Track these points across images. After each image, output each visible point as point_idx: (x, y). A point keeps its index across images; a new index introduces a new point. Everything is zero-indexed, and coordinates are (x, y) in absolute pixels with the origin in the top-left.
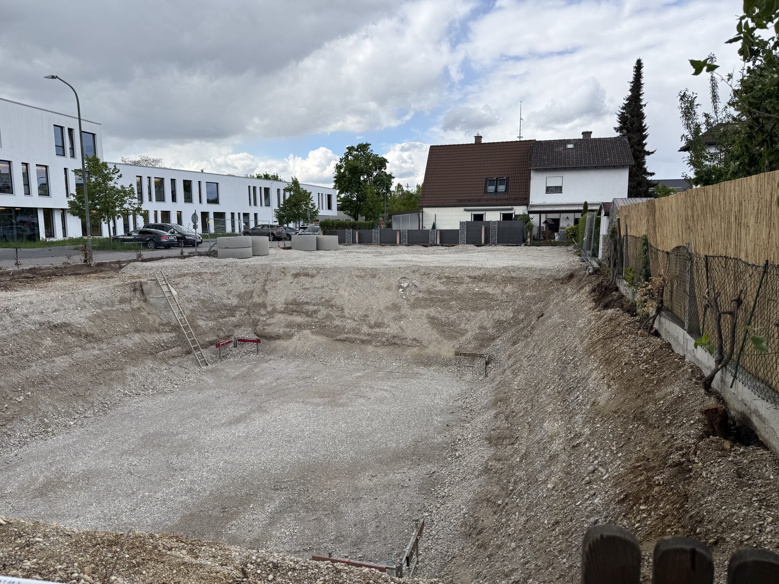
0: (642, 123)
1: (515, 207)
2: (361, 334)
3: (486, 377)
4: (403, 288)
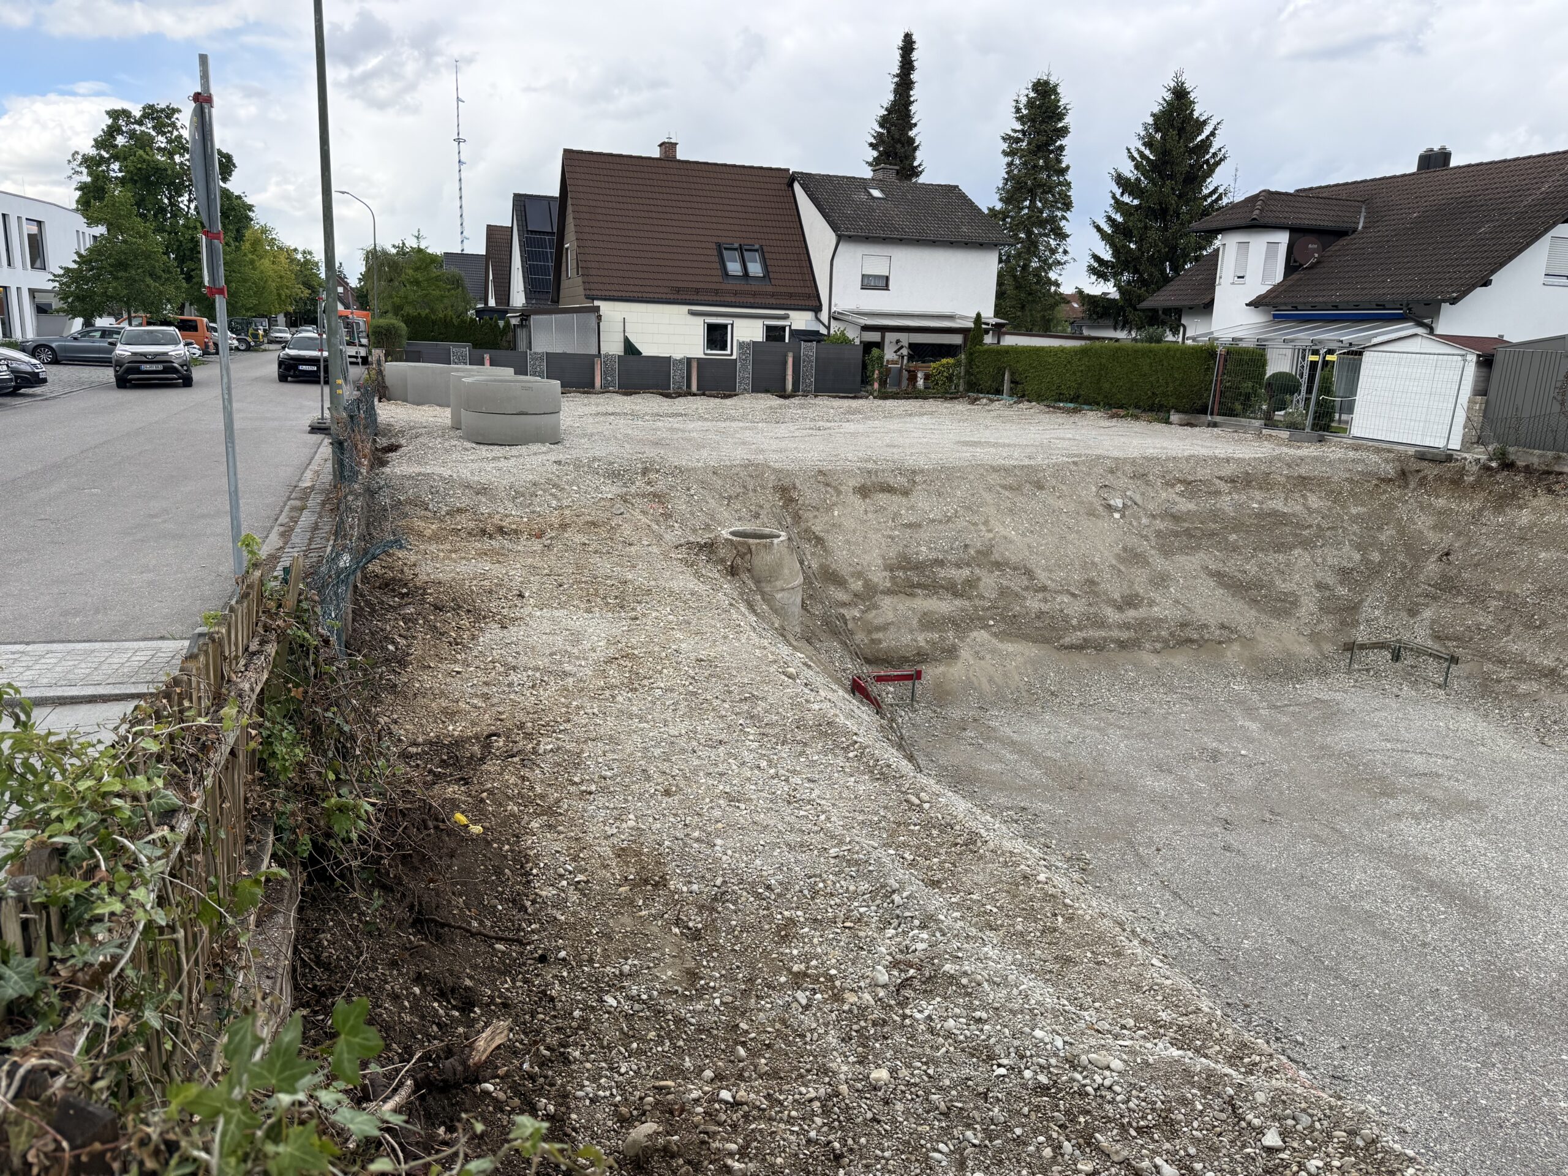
1: (790, 313)
2: (1110, 627)
3: (1440, 686)
4: (1119, 511)
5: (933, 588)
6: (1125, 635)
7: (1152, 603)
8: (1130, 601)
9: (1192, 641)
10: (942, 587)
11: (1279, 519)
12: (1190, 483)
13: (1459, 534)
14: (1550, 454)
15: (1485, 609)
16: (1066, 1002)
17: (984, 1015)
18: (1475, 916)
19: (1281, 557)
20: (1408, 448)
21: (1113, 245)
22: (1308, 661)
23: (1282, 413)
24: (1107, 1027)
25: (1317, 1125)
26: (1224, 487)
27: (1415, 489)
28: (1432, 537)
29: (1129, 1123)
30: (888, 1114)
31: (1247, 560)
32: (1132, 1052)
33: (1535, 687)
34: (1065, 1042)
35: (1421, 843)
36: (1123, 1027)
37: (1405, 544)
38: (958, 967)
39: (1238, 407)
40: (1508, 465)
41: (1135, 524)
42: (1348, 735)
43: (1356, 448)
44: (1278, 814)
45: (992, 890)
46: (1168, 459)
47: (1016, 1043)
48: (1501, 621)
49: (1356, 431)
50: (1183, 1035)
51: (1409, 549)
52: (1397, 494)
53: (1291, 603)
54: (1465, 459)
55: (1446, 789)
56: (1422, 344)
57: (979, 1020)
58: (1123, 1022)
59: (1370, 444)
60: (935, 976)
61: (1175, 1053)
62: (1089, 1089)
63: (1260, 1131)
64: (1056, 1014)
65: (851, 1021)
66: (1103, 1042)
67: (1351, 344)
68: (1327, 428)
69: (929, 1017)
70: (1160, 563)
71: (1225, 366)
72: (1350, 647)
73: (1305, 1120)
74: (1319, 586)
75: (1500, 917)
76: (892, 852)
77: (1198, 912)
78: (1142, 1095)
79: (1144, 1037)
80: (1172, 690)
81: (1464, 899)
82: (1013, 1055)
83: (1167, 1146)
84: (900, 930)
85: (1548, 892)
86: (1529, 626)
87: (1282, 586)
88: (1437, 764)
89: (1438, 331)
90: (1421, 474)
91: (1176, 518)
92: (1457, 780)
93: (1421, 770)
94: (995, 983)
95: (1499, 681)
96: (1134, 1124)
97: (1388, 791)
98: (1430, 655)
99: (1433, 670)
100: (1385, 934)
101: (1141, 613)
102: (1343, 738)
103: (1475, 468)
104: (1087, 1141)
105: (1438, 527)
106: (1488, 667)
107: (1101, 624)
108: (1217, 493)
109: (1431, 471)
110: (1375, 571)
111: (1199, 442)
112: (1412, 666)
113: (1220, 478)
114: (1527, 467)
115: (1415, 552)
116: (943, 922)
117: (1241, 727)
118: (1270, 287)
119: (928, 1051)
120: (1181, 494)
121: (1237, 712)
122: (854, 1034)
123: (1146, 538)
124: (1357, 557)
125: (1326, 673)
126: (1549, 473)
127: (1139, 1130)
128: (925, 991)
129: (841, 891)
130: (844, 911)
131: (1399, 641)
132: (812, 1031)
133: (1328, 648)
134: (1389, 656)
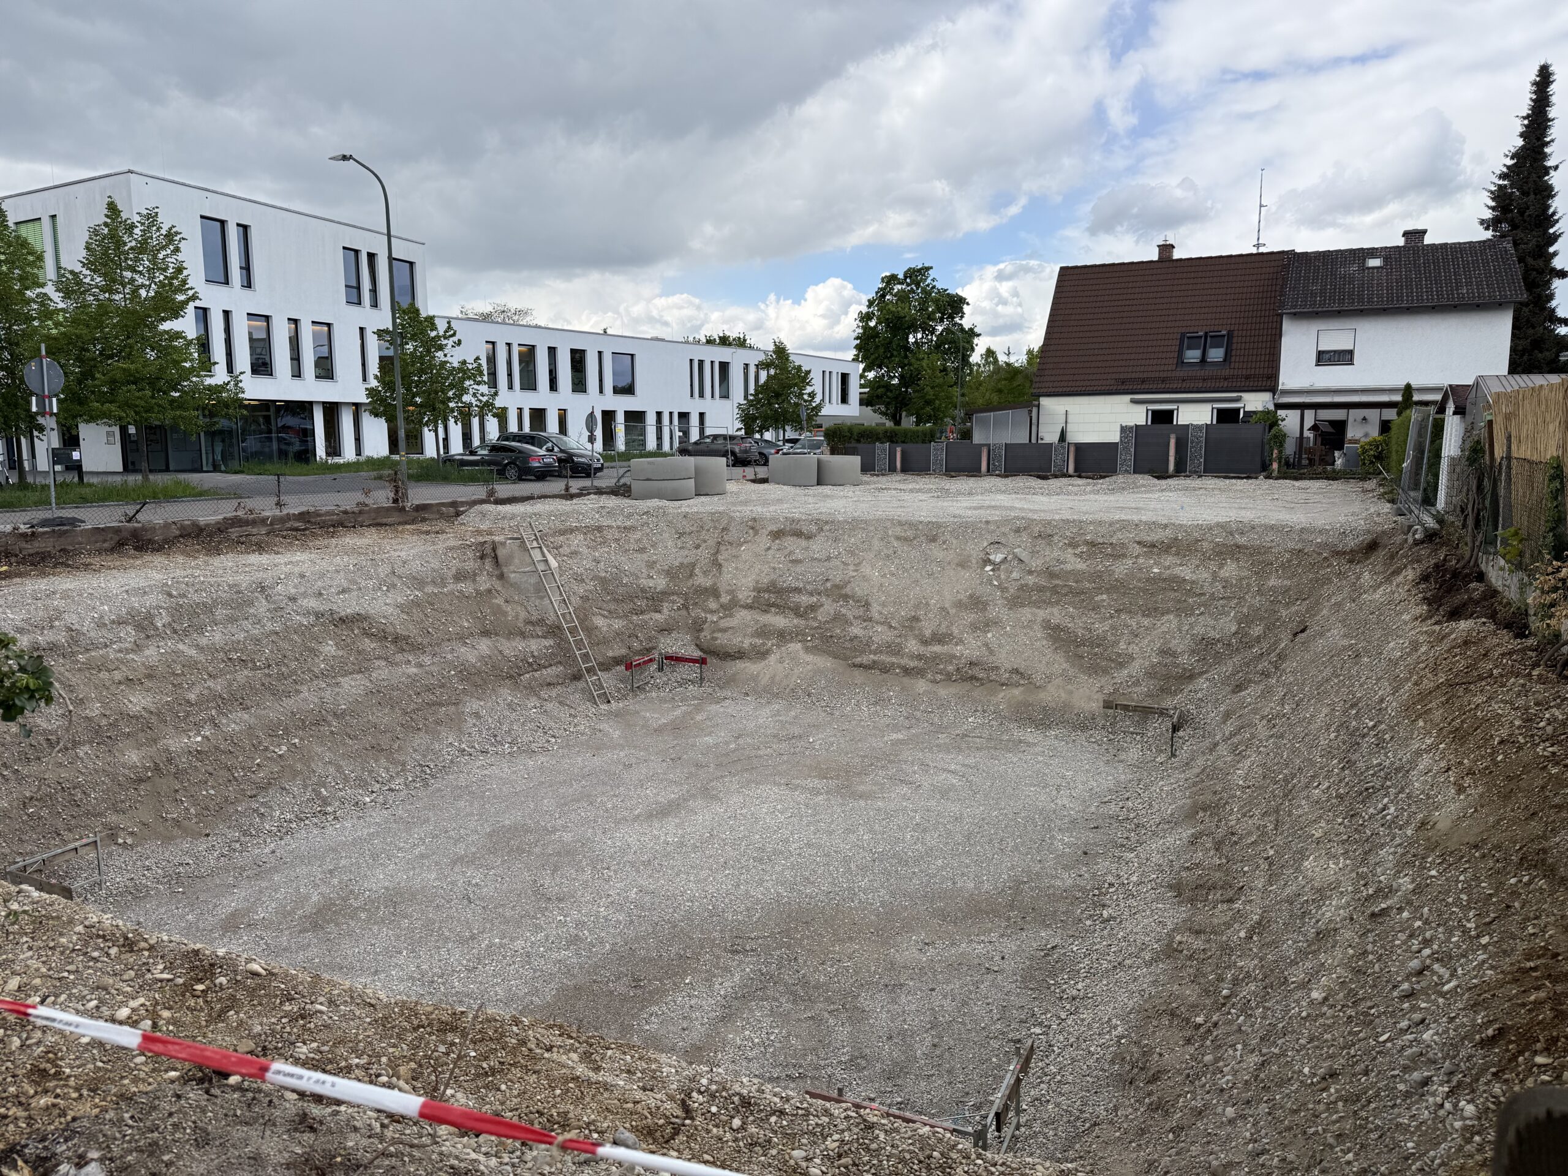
0: (1549, 207)
1: (1243, 395)
2: (904, 656)
3: (1170, 756)
5: (781, 608)
6: (913, 664)
8: (938, 638)
9: (977, 679)
10: (789, 608)
107: (898, 652)
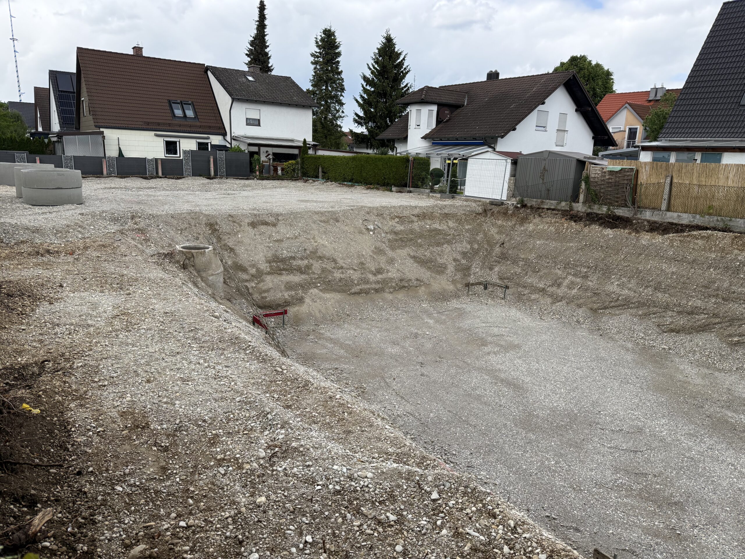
1: (211, 136)
2: (371, 283)
3: (502, 299)
4: (372, 231)
5: (290, 270)
6: (377, 286)
7: (388, 271)
10: (295, 269)
11: (437, 232)
12: (401, 218)
13: (507, 235)
14: (539, 200)
15: (518, 265)
16: (348, 451)
17: (311, 463)
18: (519, 392)
19: (439, 249)
20: (486, 200)
21: (364, 109)
22: (451, 292)
23: (438, 186)
24: (366, 459)
25: (453, 486)
26: (415, 219)
27: (490, 217)
28: (497, 237)
29: (376, 500)
30: (265, 517)
31: (426, 250)
32: (377, 468)
33: (537, 296)
34: (347, 469)
35: (497, 364)
36: (373, 458)
37: (487, 241)
38: (298, 443)
39: (420, 183)
40: (524, 206)
41: (379, 236)
42: (468, 322)
43: (467, 201)
44: (442, 358)
45: (316, 405)
46: (391, 207)
47: (325, 473)
48: (524, 270)
49: (467, 193)
50: (398, 457)
51: (488, 242)
52: (483, 219)
53: (444, 268)
54: (508, 204)
55: (506, 341)
56: (490, 155)
57: (309, 466)
58: (373, 456)
59: (472, 198)
60: (288, 449)
61: (395, 465)
62: (358, 488)
63: (430, 493)
64: (343, 457)
65: (247, 477)
66: (364, 466)
67: (463, 156)
68: (455, 192)
69: (285, 469)
70: (390, 253)
71: (413, 165)
72: (468, 285)
73: (448, 485)
74: (455, 260)
75: (528, 391)
76: (268, 395)
77: (412, 404)
78: (381, 487)
79: (382, 461)
80: (398, 309)
81: (514, 385)
82: (324, 479)
83: (392, 507)
84: (271, 431)
85: (545, 378)
86: (534, 272)
87: (440, 261)
88: (503, 331)
89: (497, 150)
90: (492, 211)
91: (396, 233)
92: (510, 337)
93: (497, 333)
94: (316, 448)
95: (524, 295)
96: (378, 500)
97: (484, 343)
98: (498, 286)
99: (499, 292)
100: (485, 403)
101: (384, 276)
102: (466, 323)
103: (512, 207)
104: (358, 512)
105: (499, 233)
106: (520, 289)
107: (367, 282)
108: (412, 222)
109: (496, 209)
110: (476, 252)
111: (404, 200)
112: (492, 291)
113: (413, 215)
114: (531, 206)
115: (491, 244)
116: (291, 424)
117: (427, 322)
118: (430, 130)
119: (284, 484)
120: (398, 223)
121: (424, 316)
122: (248, 483)
123: (384, 243)
124: (469, 247)
125: (459, 297)
126: (539, 208)
127: (380, 502)
128: (283, 457)
129: (242, 417)
130: (243, 426)
131: (486, 281)
132: (227, 485)
133: (459, 286)
134: (483, 288)
